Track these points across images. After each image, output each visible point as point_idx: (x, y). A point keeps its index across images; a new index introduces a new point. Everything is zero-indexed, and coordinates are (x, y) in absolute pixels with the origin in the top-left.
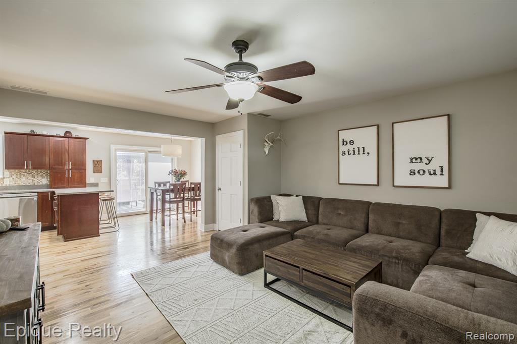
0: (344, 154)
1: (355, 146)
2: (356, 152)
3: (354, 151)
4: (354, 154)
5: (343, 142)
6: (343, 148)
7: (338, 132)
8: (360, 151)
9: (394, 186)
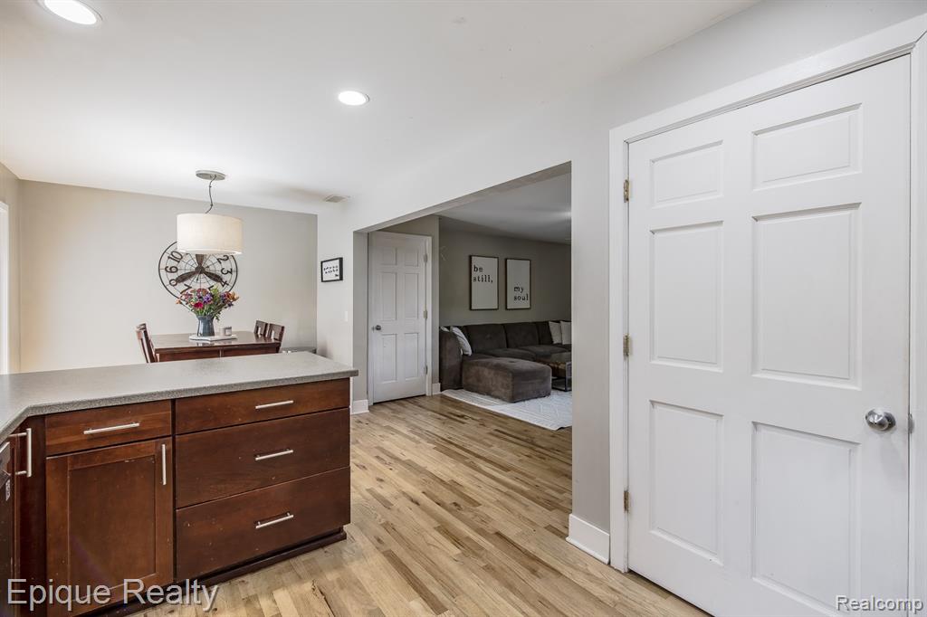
0: (475, 280)
1: (484, 273)
2: (484, 280)
3: (483, 278)
4: (482, 281)
5: (475, 268)
6: (474, 274)
7: (470, 257)
8: (487, 279)
9: (506, 308)
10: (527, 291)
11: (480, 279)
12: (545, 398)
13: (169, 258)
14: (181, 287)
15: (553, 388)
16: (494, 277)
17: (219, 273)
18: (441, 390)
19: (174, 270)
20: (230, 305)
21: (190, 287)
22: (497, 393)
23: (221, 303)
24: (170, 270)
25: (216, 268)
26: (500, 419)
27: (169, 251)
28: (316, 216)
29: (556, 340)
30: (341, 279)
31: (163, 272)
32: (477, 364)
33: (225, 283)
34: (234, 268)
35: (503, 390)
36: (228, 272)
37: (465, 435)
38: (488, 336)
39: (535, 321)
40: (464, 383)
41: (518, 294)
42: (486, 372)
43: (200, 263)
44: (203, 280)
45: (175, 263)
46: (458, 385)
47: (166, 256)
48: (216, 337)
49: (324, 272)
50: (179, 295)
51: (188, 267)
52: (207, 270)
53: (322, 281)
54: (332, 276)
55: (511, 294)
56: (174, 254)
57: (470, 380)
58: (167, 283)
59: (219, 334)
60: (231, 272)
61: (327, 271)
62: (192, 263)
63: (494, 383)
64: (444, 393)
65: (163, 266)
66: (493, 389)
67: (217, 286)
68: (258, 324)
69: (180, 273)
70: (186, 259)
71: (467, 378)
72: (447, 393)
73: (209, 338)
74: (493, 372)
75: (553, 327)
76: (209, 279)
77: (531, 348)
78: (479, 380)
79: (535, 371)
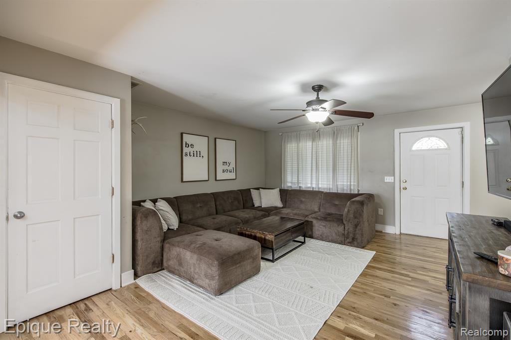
0: (186, 155)
1: (195, 149)
2: (195, 155)
3: (194, 154)
4: (194, 156)
5: (186, 144)
6: (185, 150)
7: (182, 134)
8: (198, 154)
9: (216, 180)
10: (233, 165)
11: (192, 154)
12: (255, 278)
15: (262, 258)
16: (205, 153)
18: (135, 279)
22: (200, 282)
29: (257, 204)
38: (199, 205)
39: (240, 189)
40: (165, 264)
41: (226, 167)
42: (187, 256)
46: (159, 267)
55: (220, 167)
57: (172, 262)
63: (197, 270)
64: (137, 281)
66: (196, 276)
71: (168, 260)
72: (141, 281)
74: (195, 256)
75: (254, 193)
77: (236, 213)
78: (180, 264)
79: (244, 251)
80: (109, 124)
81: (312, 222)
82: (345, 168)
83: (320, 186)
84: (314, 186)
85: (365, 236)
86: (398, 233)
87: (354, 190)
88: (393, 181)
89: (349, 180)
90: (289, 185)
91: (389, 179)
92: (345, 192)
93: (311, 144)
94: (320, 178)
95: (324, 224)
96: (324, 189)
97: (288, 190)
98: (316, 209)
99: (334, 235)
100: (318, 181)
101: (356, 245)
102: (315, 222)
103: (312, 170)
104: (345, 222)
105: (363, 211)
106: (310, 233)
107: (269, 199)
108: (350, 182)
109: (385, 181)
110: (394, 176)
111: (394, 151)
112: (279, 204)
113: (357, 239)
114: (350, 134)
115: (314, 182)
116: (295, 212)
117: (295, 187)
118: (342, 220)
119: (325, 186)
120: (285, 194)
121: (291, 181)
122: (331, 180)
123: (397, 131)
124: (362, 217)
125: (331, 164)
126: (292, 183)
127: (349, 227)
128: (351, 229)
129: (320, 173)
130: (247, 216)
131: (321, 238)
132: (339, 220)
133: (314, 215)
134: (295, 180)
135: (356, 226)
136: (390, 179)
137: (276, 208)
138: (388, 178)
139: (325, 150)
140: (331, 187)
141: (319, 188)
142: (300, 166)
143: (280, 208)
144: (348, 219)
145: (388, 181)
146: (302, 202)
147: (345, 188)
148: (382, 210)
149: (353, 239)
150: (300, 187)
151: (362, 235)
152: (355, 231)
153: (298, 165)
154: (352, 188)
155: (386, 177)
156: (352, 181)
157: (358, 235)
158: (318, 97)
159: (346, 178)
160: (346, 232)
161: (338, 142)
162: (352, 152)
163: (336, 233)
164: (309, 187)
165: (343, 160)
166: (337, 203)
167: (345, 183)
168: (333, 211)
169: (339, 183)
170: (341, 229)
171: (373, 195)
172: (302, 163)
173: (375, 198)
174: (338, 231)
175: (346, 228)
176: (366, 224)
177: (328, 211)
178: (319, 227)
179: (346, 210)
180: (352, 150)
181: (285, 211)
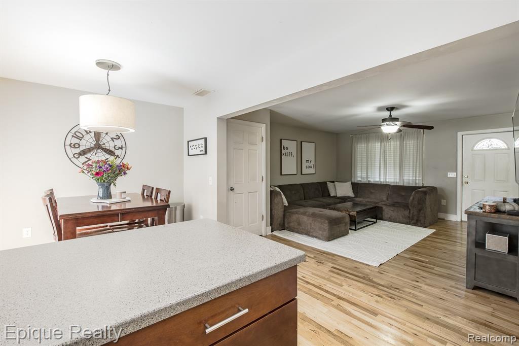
0: (284, 155)
1: (288, 151)
4: (288, 156)
5: (283, 147)
6: (284, 152)
7: (281, 140)
8: (290, 154)
9: (302, 174)
10: (313, 163)
11: (287, 154)
12: (346, 236)
13: (73, 136)
14: (83, 159)
16: (295, 154)
17: (113, 149)
18: (272, 232)
19: (77, 146)
20: (125, 174)
21: (89, 160)
22: (314, 234)
23: (117, 172)
24: (74, 146)
25: (110, 145)
26: (328, 256)
27: (73, 131)
28: (183, 109)
29: (332, 194)
30: (206, 153)
31: (68, 148)
32: (297, 213)
33: (117, 156)
34: (124, 146)
35: (321, 232)
36: (119, 148)
37: (313, 274)
38: (293, 192)
39: (319, 181)
40: (286, 225)
41: (308, 164)
42: (305, 219)
43: (98, 141)
44: (100, 154)
45: (77, 141)
46: (282, 227)
47: (70, 135)
48: (113, 200)
49: (190, 149)
50: (82, 166)
51: (88, 144)
52: (103, 146)
53: (189, 155)
54: (198, 151)
55: (304, 164)
56: (77, 133)
57: (292, 224)
58: (71, 156)
59: (115, 197)
60: (122, 148)
61: (193, 147)
62: (91, 140)
63: (313, 227)
64: (274, 233)
65: (68, 143)
66: (312, 231)
67: (111, 158)
68: (144, 188)
69: (82, 148)
70: (87, 137)
71: (289, 223)
72: (276, 233)
73: (108, 201)
74: (311, 219)
75: (330, 185)
76: (104, 153)
78: (299, 225)
79: (340, 218)
80: (260, 139)
81: (382, 207)
82: (411, 165)
83: (387, 180)
84: (382, 180)
85: (427, 219)
86: (459, 220)
87: (418, 184)
88: (455, 176)
89: (414, 176)
90: (359, 179)
91: (451, 175)
92: (411, 185)
93: (379, 144)
94: (388, 173)
95: (392, 209)
96: (392, 182)
97: (358, 183)
98: (385, 199)
99: (401, 217)
100: (386, 177)
101: (419, 225)
102: (384, 207)
103: (380, 167)
104: (410, 208)
105: (426, 199)
106: (380, 216)
107: (343, 190)
108: (416, 177)
109: (448, 176)
110: (456, 172)
111: (457, 151)
112: (351, 194)
113: (420, 221)
114: (416, 136)
115: (382, 177)
116: (367, 200)
117: (364, 181)
118: (408, 206)
119: (392, 180)
120: (356, 186)
121: (360, 176)
122: (398, 175)
123: (460, 134)
124: (425, 204)
125: (398, 161)
126: (361, 177)
127: (414, 211)
128: (415, 213)
129: (388, 169)
130: (330, 201)
131: (390, 220)
132: (406, 207)
133: (383, 203)
134: (364, 175)
135: (420, 210)
136: (453, 175)
137: (349, 197)
138: (451, 173)
139: (392, 149)
140: (398, 181)
141: (386, 182)
142: (369, 163)
143: (352, 198)
144: (412, 206)
145: (451, 176)
146: (371, 193)
147: (411, 182)
148: (445, 201)
149: (417, 221)
150: (369, 181)
151: (425, 217)
152: (419, 214)
153: (367, 163)
154: (417, 182)
155: (449, 173)
156: (418, 176)
157: (421, 218)
158: (390, 116)
159: (411, 174)
160: (411, 215)
161: (405, 142)
162: (417, 151)
163: (402, 217)
164: (378, 181)
165: (410, 158)
166: (403, 194)
167: (410, 178)
168: (399, 200)
169: (405, 178)
170: (407, 213)
171: (435, 187)
172: (371, 161)
173: (438, 191)
174: (404, 214)
175: (411, 212)
176: (428, 210)
177: (396, 201)
178: (387, 211)
179: (411, 198)
180: (417, 149)
181: (358, 199)
